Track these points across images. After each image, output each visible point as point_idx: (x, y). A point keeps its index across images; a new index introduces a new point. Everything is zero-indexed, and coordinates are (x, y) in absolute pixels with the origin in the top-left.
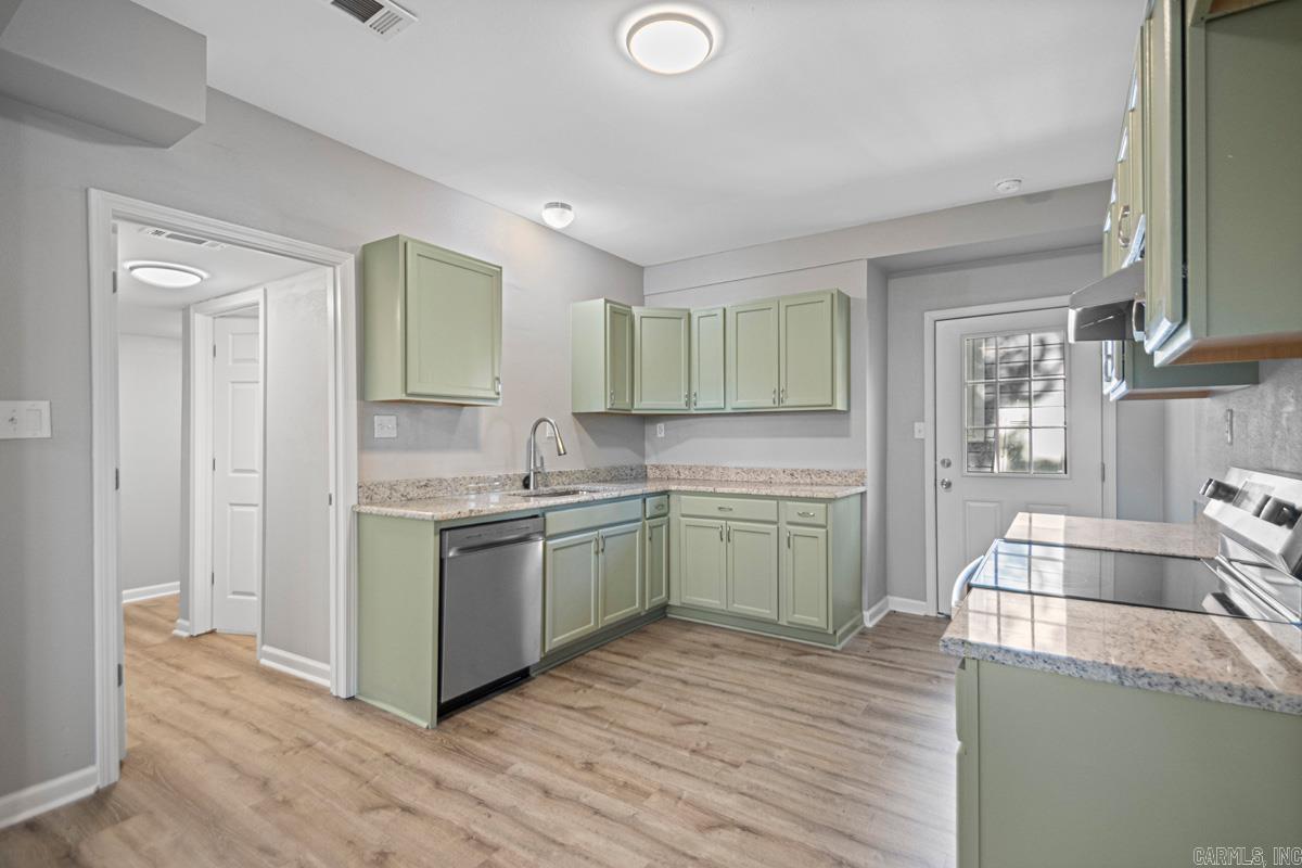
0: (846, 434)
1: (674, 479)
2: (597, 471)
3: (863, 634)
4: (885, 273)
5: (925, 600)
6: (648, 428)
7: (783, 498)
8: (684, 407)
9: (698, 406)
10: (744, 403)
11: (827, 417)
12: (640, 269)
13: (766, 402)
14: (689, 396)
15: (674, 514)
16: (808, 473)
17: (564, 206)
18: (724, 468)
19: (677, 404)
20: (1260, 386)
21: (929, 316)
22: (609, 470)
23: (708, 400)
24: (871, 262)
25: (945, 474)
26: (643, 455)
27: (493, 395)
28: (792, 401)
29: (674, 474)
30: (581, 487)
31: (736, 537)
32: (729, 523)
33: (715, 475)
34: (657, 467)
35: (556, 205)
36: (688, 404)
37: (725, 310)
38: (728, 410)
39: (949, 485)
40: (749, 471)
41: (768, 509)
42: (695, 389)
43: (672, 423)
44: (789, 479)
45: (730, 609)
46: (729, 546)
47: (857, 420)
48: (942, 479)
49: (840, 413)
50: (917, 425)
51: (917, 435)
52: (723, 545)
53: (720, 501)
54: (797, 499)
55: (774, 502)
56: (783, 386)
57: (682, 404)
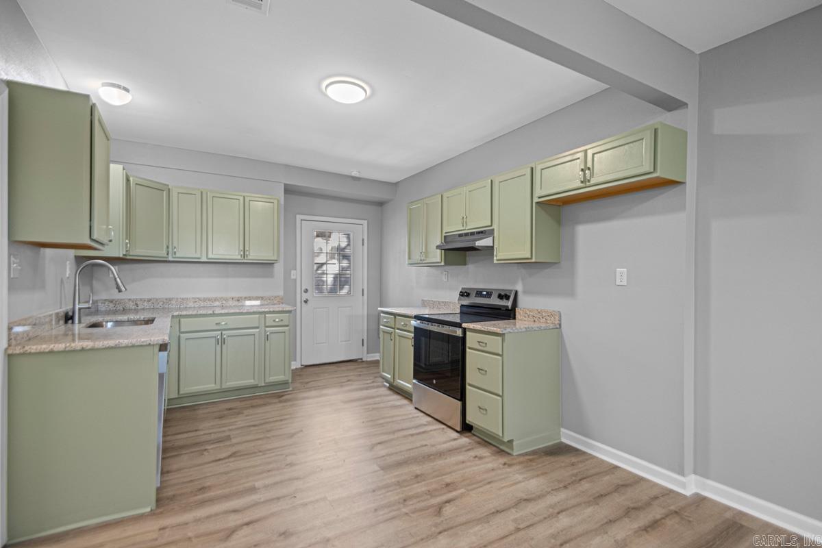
0: (271, 276)
1: (130, 310)
8: (165, 255)
9: (177, 255)
10: (217, 255)
11: (266, 266)
13: (235, 255)
14: (168, 247)
15: (175, 332)
18: (183, 299)
19: (161, 253)
20: (467, 266)
21: (299, 217)
23: (184, 252)
24: (285, 185)
25: (305, 296)
29: (131, 305)
31: (229, 341)
32: (224, 332)
33: (174, 304)
34: (111, 301)
36: (167, 253)
37: (202, 193)
38: (204, 259)
39: (306, 302)
40: (205, 300)
45: (223, 387)
46: (224, 347)
47: (279, 268)
48: (304, 299)
49: (269, 265)
50: (293, 272)
51: (293, 277)
52: (219, 348)
53: (217, 319)
54: (274, 312)
55: (257, 316)
57: (164, 253)
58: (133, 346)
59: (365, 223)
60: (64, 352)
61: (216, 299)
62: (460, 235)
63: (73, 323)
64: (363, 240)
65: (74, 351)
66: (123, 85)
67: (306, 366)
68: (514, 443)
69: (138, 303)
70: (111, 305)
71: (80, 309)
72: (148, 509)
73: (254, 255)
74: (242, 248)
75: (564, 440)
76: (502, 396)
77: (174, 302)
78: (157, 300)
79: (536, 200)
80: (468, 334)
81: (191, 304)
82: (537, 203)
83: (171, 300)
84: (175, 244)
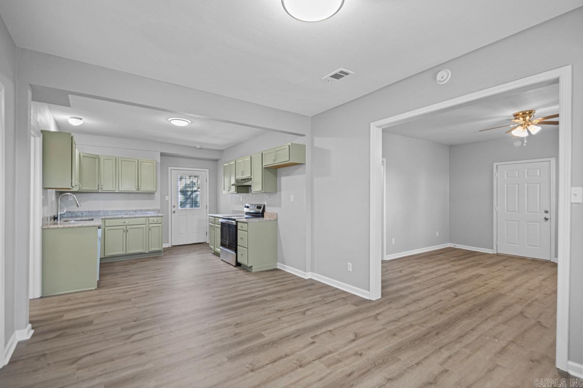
0: (154, 199)
4: (162, 155)
5: (169, 243)
7: (148, 217)
9: (103, 189)
10: (122, 189)
11: (150, 194)
13: (134, 189)
14: (98, 185)
16: (142, 210)
17: (81, 119)
18: (106, 211)
19: (95, 188)
20: (249, 194)
21: (170, 168)
23: (107, 187)
24: (161, 153)
25: (173, 209)
29: (80, 214)
31: (130, 231)
32: (127, 226)
35: (78, 118)
36: (99, 188)
37: (116, 159)
38: (117, 191)
39: (175, 212)
40: (117, 211)
41: (142, 221)
44: (134, 213)
45: (127, 253)
46: (127, 234)
47: (157, 195)
48: (173, 211)
49: (152, 193)
50: (166, 197)
51: (166, 199)
52: (125, 234)
53: (125, 220)
54: (153, 217)
55: (144, 218)
56: (139, 185)
57: (97, 188)
58: (88, 226)
59: (208, 170)
60: (62, 228)
61: (123, 211)
62: (242, 180)
63: (57, 220)
64: (206, 180)
65: (66, 228)
66: (79, 117)
67: (174, 246)
68: (253, 267)
69: (83, 213)
70: (70, 214)
71: (60, 214)
72: (94, 288)
73: (143, 188)
74: (137, 185)
75: (278, 267)
76: (247, 248)
77: (101, 212)
78: (92, 211)
79: (263, 167)
80: (238, 223)
81: (111, 214)
82: (265, 168)
83: (100, 211)
84: (102, 184)
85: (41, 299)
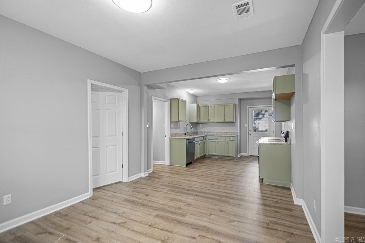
0: (235, 126)
2: (192, 132)
3: (238, 158)
4: (240, 100)
5: (247, 153)
6: (198, 125)
7: (227, 136)
10: (218, 121)
11: (233, 123)
12: (197, 96)
13: (223, 121)
14: (208, 119)
15: (207, 140)
16: (229, 132)
17: (193, 90)
19: (206, 121)
21: (247, 107)
22: (194, 132)
23: (211, 121)
24: (239, 98)
25: (250, 133)
26: (197, 130)
27: (186, 120)
28: (227, 121)
29: (203, 133)
30: (192, 135)
31: (219, 143)
32: (217, 141)
33: (211, 133)
34: (200, 132)
36: (208, 121)
37: (215, 105)
38: (215, 122)
39: (251, 134)
40: (218, 132)
41: (224, 138)
42: (209, 118)
43: (202, 124)
44: (225, 134)
45: (218, 155)
47: (237, 124)
50: (246, 125)
51: (246, 126)
52: (216, 144)
54: (229, 136)
55: (225, 137)
56: (225, 118)
57: (207, 121)
61: (220, 132)
72: (185, 167)
75: (291, 187)
81: (215, 133)
85: (169, 166)
